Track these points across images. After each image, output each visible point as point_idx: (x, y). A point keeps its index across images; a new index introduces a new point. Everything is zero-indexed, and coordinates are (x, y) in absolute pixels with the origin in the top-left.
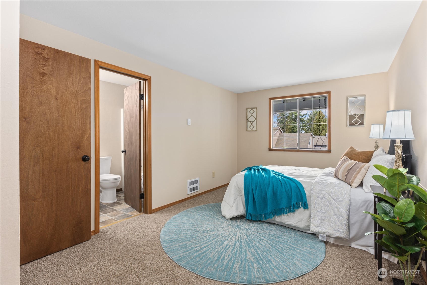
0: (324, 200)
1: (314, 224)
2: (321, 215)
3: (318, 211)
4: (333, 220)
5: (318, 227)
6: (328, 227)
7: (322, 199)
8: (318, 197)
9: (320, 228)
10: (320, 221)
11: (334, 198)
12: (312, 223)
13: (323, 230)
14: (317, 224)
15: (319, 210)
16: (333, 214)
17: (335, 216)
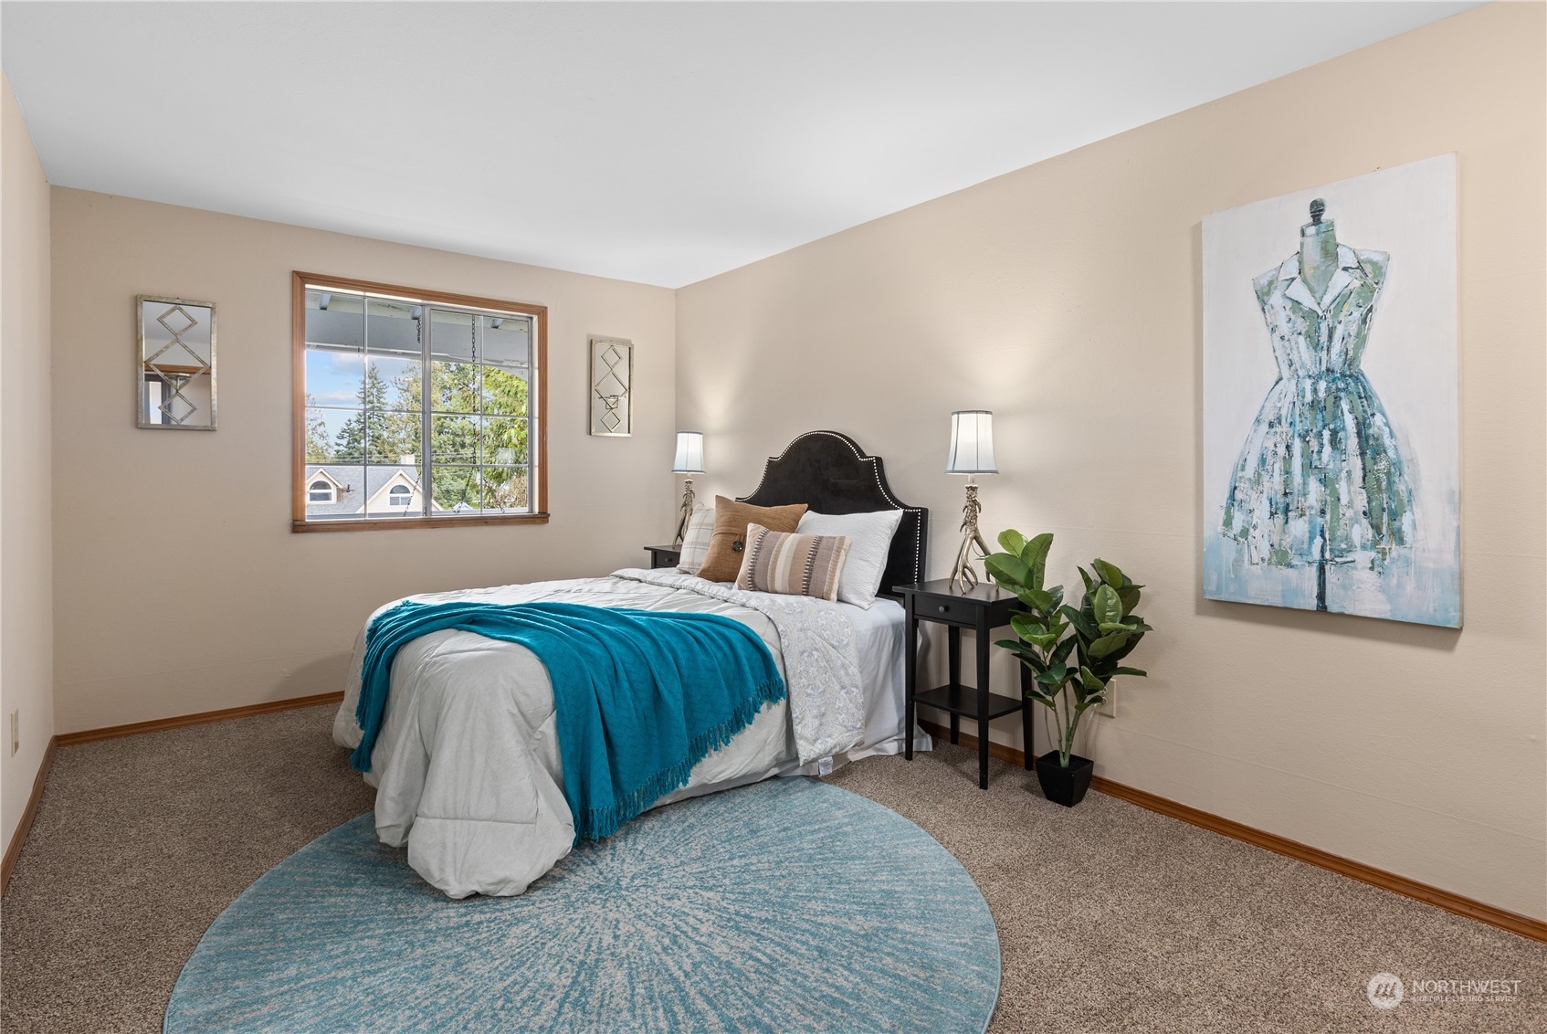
0: (816, 657)
1: (806, 739)
2: (818, 704)
3: (808, 695)
4: (841, 705)
5: (815, 741)
6: (834, 729)
7: (811, 655)
8: (802, 653)
9: (820, 741)
10: (817, 722)
11: (832, 642)
12: (801, 738)
13: (829, 744)
14: (813, 733)
15: (809, 691)
16: (837, 687)
17: (843, 692)
